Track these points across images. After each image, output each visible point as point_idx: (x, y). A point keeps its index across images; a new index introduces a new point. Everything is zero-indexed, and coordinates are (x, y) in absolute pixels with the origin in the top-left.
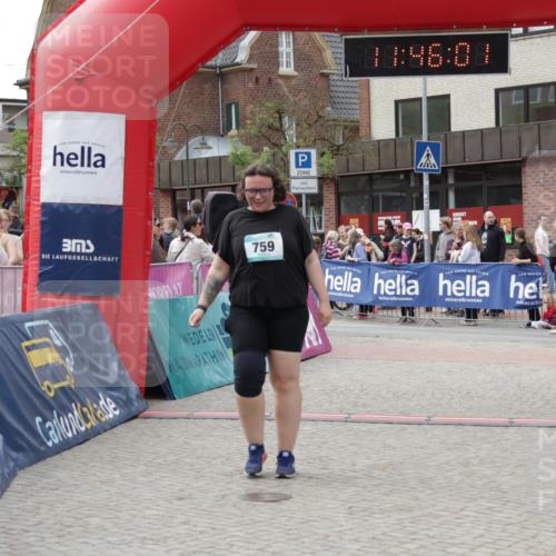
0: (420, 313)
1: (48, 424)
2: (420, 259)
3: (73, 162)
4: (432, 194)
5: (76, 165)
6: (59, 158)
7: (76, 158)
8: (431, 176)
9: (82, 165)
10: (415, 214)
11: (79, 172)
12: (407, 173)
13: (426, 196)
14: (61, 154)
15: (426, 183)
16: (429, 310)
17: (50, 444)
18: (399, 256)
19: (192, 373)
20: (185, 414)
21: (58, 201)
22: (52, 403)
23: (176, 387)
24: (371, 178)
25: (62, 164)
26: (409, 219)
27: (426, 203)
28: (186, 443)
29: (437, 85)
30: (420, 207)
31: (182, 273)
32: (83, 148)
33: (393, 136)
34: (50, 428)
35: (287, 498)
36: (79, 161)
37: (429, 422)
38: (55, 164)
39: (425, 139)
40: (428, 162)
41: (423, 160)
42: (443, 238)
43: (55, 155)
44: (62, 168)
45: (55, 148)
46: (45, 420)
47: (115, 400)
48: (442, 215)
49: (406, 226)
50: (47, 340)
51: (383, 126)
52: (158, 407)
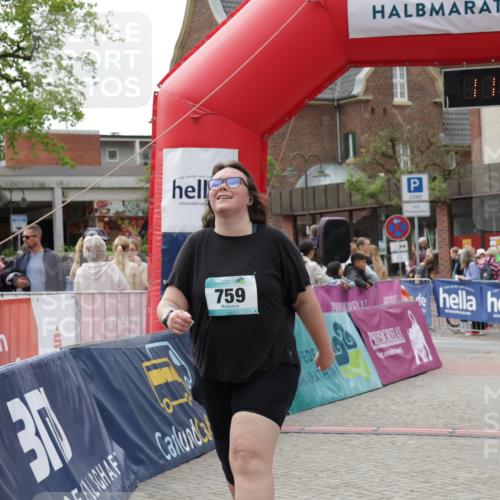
1: (167, 439)
3: (190, 194)
5: (193, 197)
6: (177, 190)
7: (194, 190)
9: (199, 197)
11: (195, 204)
14: (180, 188)
17: (169, 457)
19: (305, 389)
20: (296, 428)
21: (177, 230)
22: (171, 418)
25: (181, 197)
28: (296, 457)
32: (199, 181)
34: (169, 443)
36: (196, 194)
38: (174, 197)
43: (174, 188)
44: (181, 200)
45: (174, 182)
46: (164, 435)
50: (166, 360)
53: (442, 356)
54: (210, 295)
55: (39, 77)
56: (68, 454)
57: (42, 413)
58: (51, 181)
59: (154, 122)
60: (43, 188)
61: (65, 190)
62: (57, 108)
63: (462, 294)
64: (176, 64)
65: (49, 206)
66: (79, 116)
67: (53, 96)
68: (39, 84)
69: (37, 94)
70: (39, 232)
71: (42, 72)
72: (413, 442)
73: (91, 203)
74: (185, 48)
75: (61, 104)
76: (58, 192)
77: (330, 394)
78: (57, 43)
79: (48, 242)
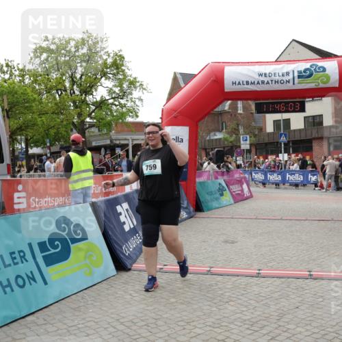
0: (281, 186)
2: (281, 169)
4: (285, 149)
7: (174, 139)
8: (284, 144)
9: (176, 141)
10: (280, 155)
12: (278, 142)
13: (283, 149)
15: (283, 145)
16: (284, 184)
18: (274, 168)
19: (210, 204)
20: (207, 216)
23: (204, 208)
24: (266, 144)
26: (278, 156)
27: (283, 152)
29: (286, 116)
30: (281, 153)
31: (207, 174)
32: (176, 137)
33: (273, 131)
35: (236, 242)
37: (281, 219)
39: (282, 132)
40: (283, 139)
41: (282, 138)
42: (288, 162)
47: (186, 212)
48: (288, 155)
49: (277, 158)
51: (270, 128)
52: (199, 214)
53: (253, 194)
54: (144, 167)
55: (125, 104)
56: (135, 223)
57: (127, 210)
58: (128, 137)
59: (161, 118)
60: (126, 139)
61: (133, 140)
62: (131, 114)
63: (260, 174)
64: (169, 99)
65: (127, 145)
66: (137, 116)
67: (129, 111)
68: (125, 106)
69: (124, 110)
70: (125, 153)
71: (126, 103)
72: (244, 221)
73: (140, 144)
74: (171, 95)
75: (132, 113)
76: (130, 141)
77: (217, 206)
78: (131, 94)
79: (127, 156)
